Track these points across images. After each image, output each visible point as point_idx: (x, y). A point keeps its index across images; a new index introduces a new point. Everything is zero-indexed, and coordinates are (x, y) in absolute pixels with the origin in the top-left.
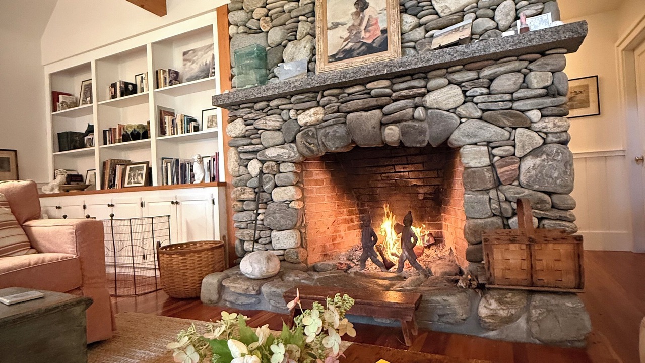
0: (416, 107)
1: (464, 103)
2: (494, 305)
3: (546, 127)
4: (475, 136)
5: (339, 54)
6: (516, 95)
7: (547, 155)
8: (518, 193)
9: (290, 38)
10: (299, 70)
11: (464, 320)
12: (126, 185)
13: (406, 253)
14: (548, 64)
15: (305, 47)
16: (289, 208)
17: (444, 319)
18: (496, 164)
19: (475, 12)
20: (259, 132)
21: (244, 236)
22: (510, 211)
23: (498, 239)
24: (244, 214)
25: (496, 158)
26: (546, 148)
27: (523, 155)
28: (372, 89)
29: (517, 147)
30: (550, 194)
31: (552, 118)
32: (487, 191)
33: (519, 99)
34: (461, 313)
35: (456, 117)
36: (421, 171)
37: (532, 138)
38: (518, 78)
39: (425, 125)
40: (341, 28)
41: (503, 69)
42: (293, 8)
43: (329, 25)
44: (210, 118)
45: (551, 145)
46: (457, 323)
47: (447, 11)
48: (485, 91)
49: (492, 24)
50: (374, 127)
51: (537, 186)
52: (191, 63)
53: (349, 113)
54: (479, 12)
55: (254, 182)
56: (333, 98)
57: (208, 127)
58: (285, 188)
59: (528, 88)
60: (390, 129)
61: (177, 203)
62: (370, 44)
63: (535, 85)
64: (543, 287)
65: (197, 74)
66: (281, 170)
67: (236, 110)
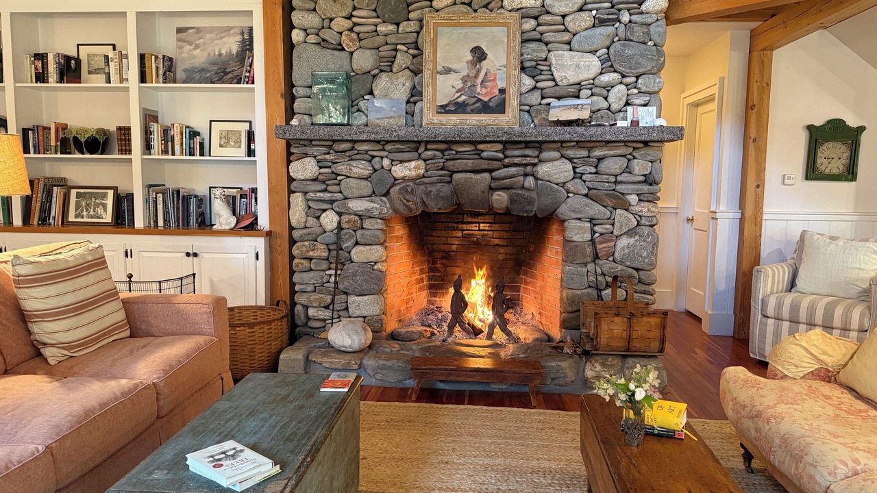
0: (526, 175)
1: (574, 178)
2: (599, 368)
3: (641, 211)
4: (580, 212)
5: (450, 106)
6: (619, 178)
7: (640, 236)
8: (613, 268)
9: (382, 68)
10: (395, 112)
11: (572, 381)
12: (72, 218)
13: (498, 320)
14: (649, 155)
15: (404, 85)
16: (373, 270)
17: (556, 382)
18: (597, 240)
19: (591, 89)
20: (339, 178)
21: (311, 302)
22: (604, 284)
23: (606, 313)
24: (312, 274)
25: (597, 235)
26: (639, 230)
27: (620, 234)
28: (483, 151)
29: (616, 226)
30: (637, 270)
31: (647, 203)
32: (585, 264)
33: (621, 182)
34: (571, 375)
35: (564, 192)
36: (506, 231)
37: (629, 219)
38: (622, 162)
39: (534, 195)
40: (452, 76)
41: (612, 152)
42: (391, 32)
43: (439, 68)
44: (224, 134)
45: (644, 227)
46: (566, 385)
47: (565, 82)
48: (593, 170)
49: (605, 105)
50: (483, 192)
51: (629, 263)
52: (192, 47)
53: (454, 172)
54: (596, 90)
55: (330, 238)
56: (438, 154)
57: (221, 146)
58: (371, 247)
59: (630, 173)
60: (499, 195)
61: (195, 255)
62: (486, 102)
63: (637, 172)
64: (635, 352)
65: (205, 66)
66: (364, 226)
67: (305, 146)
